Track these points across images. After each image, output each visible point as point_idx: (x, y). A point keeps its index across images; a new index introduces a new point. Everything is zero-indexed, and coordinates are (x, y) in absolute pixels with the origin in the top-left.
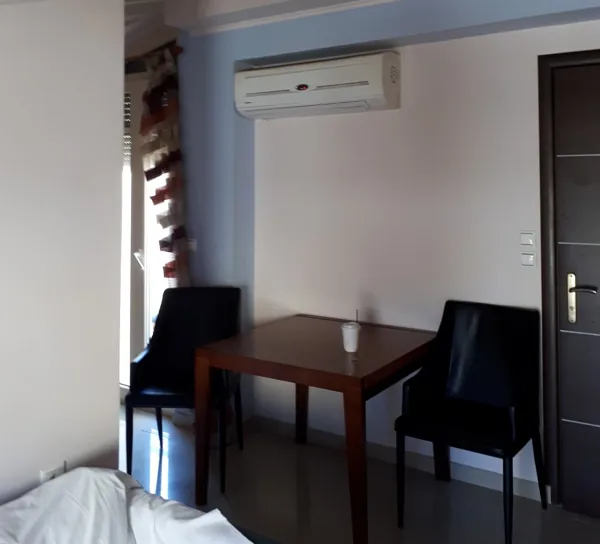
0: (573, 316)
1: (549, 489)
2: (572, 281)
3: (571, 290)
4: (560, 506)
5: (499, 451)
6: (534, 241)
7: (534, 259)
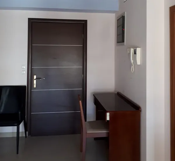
0: (35, 86)
1: (27, 132)
2: (35, 77)
3: (35, 79)
4: (30, 136)
5: (16, 124)
6: (25, 67)
7: (25, 72)
